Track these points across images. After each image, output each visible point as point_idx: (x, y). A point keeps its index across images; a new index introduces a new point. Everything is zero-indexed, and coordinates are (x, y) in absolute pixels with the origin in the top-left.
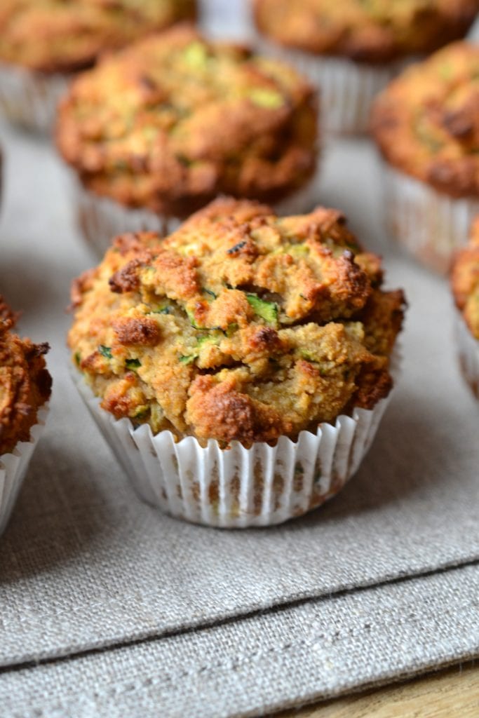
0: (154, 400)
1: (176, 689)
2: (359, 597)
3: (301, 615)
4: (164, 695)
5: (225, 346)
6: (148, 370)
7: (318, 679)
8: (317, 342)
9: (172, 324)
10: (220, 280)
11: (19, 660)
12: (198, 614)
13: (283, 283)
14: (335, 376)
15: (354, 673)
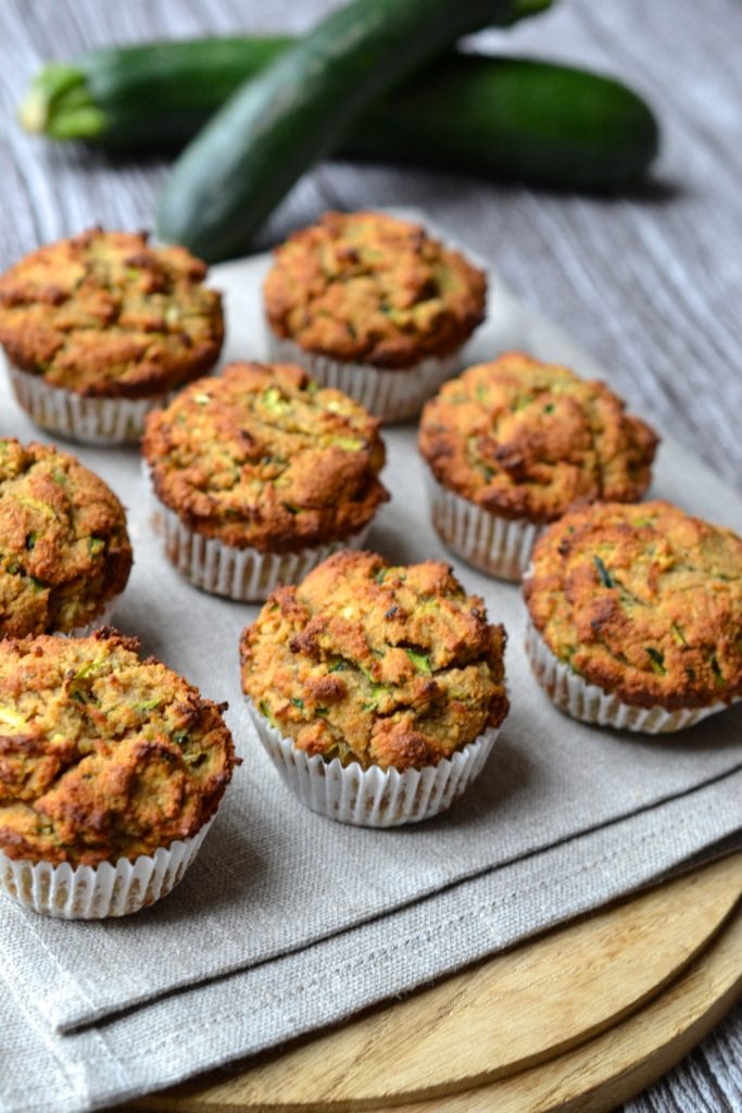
0: (342, 739)
1: (392, 959)
2: (502, 873)
3: (465, 892)
4: (384, 965)
5: (398, 696)
6: (337, 717)
7: (488, 940)
8: (462, 684)
9: (351, 679)
10: (383, 641)
11: (275, 954)
12: (393, 900)
13: (429, 638)
14: (476, 709)
15: (513, 932)
